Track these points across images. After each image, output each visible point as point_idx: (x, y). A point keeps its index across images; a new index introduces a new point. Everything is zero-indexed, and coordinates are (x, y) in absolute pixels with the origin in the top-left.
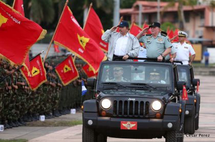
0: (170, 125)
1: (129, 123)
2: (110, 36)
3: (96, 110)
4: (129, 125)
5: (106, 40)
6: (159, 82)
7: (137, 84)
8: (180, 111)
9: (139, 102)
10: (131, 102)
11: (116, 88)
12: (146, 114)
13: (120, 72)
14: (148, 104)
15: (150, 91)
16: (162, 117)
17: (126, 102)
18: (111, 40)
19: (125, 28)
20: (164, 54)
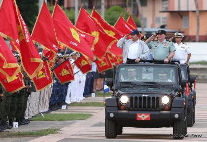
0: (177, 116)
1: (143, 114)
2: (124, 42)
3: (116, 105)
4: (143, 116)
5: (121, 47)
6: (166, 81)
7: (148, 83)
8: (185, 104)
9: (151, 98)
10: (145, 97)
11: (131, 86)
12: (157, 107)
13: (134, 72)
14: (158, 99)
15: (160, 88)
16: (170, 109)
17: (140, 98)
18: (125, 47)
19: (136, 35)
20: (169, 57)
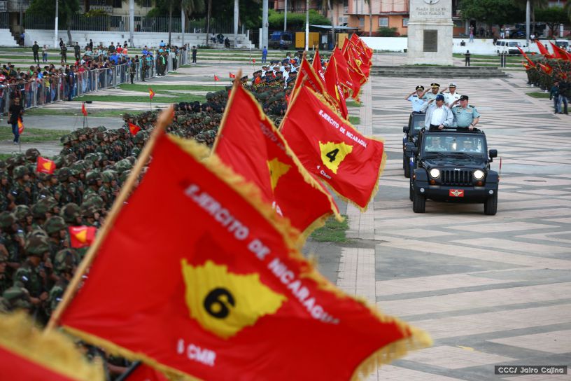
0: (491, 192)
1: (457, 191)
3: (427, 179)
4: (456, 193)
7: (456, 153)
9: (464, 172)
10: (457, 171)
11: (438, 157)
12: (470, 182)
14: (471, 174)
16: (483, 185)
17: (452, 172)
20: (474, 123)
